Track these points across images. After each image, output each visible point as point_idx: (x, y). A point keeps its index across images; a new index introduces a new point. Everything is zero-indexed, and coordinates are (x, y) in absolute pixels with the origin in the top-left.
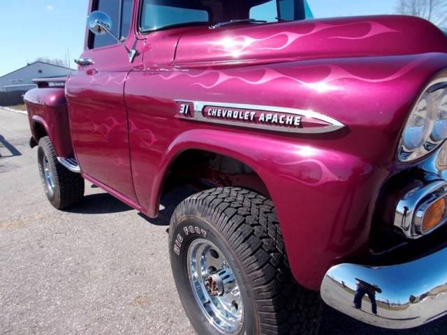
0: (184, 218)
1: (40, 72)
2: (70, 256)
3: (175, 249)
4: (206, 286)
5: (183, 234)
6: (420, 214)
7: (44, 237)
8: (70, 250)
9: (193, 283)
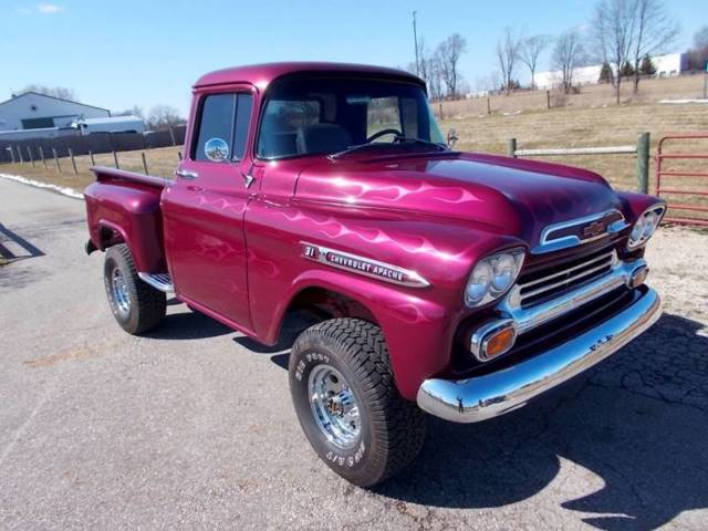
0: (308, 346)
1: (34, 108)
2: (167, 388)
3: (298, 374)
4: (326, 408)
5: (306, 361)
6: (485, 343)
7: (128, 368)
8: (165, 382)
9: (313, 407)
